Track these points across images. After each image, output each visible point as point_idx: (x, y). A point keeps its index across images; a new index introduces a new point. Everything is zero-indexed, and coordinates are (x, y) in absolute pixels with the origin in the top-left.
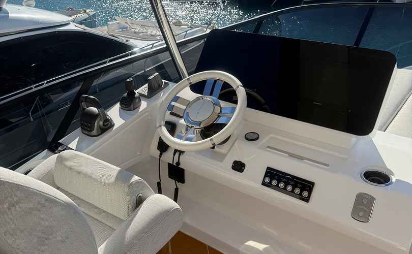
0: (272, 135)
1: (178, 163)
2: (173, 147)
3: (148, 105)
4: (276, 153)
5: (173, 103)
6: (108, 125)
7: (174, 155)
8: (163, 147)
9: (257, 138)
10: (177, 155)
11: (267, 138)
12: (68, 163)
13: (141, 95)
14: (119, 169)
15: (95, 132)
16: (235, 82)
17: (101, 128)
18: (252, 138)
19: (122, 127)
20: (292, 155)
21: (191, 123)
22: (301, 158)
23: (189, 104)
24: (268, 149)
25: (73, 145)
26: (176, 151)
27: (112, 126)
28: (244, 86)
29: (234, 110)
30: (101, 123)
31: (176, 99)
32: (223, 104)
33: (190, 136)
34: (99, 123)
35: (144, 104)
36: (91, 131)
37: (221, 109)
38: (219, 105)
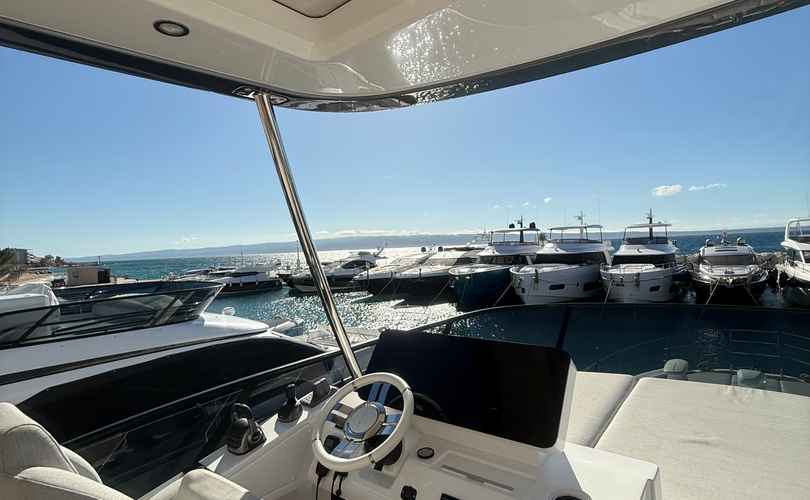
0: (449, 452)
1: (339, 492)
2: (334, 468)
3: (309, 415)
4: (452, 475)
5: (334, 412)
6: (258, 440)
7: (334, 479)
8: (322, 471)
9: (432, 456)
10: (338, 478)
11: (443, 456)
12: (194, 487)
13: (303, 403)
14: (246, 491)
15: (241, 449)
16: (403, 384)
17: (249, 444)
18: (425, 455)
19: (275, 442)
20: (472, 477)
21: (350, 435)
22: (481, 480)
23: (351, 412)
24: (444, 469)
25: (213, 466)
26: (337, 474)
27: (263, 440)
28: (412, 390)
29: (399, 416)
30: (250, 438)
31: (339, 407)
32: (389, 411)
33: (347, 452)
34: (247, 437)
35: (305, 414)
36: (236, 448)
37: (386, 417)
38: (384, 412)
